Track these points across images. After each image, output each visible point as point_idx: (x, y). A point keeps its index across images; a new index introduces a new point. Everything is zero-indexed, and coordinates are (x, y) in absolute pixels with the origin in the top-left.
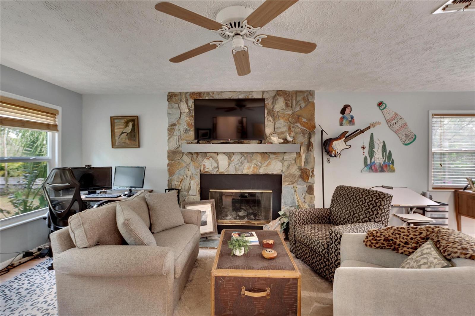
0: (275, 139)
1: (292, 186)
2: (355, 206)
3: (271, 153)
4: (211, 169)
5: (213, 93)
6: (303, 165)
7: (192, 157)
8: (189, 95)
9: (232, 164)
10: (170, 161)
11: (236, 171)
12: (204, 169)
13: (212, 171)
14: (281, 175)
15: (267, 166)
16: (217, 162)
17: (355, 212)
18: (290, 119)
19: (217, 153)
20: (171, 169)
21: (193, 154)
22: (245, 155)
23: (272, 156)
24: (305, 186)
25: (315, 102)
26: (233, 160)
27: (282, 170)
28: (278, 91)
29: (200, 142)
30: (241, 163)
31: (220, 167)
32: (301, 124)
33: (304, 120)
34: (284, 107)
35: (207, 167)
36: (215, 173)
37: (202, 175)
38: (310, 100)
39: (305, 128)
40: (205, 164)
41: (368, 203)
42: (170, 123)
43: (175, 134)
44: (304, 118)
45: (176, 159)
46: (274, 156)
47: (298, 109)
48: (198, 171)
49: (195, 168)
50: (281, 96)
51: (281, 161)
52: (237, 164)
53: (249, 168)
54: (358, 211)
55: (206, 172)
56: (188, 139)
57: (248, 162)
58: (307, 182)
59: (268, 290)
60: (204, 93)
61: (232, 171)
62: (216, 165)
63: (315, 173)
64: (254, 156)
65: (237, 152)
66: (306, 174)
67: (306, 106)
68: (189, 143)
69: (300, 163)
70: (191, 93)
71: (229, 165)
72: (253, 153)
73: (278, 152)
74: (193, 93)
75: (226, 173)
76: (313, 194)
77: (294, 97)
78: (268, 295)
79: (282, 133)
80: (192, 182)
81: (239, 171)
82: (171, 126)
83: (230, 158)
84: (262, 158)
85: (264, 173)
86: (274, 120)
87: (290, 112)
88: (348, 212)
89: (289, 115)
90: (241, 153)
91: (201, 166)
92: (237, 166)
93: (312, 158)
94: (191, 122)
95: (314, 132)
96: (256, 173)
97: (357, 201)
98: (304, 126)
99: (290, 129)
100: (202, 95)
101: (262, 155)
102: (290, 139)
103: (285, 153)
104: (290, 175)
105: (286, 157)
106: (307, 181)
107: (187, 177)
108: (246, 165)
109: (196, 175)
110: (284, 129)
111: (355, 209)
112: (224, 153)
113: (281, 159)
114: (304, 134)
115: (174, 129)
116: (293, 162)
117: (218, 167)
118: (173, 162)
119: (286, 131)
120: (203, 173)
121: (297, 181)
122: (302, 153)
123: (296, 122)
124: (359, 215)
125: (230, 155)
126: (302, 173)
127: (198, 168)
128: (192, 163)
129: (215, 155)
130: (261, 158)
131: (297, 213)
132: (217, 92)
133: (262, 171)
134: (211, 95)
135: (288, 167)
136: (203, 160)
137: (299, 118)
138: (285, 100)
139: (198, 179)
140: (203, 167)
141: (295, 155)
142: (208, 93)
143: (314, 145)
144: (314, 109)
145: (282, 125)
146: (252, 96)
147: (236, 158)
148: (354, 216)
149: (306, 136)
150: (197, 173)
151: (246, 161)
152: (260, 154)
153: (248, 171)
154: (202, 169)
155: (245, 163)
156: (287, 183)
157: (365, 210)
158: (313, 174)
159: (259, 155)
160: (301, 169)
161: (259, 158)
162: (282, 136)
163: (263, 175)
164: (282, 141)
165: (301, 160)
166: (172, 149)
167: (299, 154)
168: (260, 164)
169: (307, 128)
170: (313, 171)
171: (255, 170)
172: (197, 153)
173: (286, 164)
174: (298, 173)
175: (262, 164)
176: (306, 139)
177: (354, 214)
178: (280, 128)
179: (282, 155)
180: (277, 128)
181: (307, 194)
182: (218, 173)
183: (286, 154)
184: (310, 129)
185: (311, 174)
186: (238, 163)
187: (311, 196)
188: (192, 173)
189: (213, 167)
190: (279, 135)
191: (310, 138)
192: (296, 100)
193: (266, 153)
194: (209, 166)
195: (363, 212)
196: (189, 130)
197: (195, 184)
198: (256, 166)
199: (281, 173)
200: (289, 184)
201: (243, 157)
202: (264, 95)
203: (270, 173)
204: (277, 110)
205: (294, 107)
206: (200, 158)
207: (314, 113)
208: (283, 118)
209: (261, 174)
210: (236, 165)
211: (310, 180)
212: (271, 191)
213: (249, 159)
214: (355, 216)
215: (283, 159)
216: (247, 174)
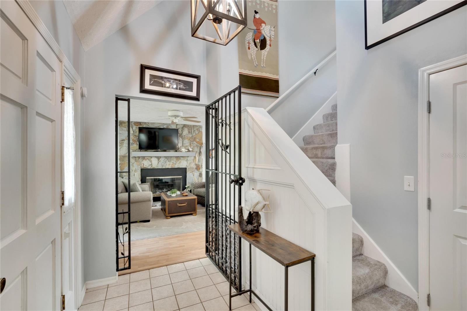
0: (183, 150)
1: (192, 173)
4: (148, 166)
5: (148, 123)
6: (197, 163)
7: (135, 159)
8: (134, 123)
9: (160, 163)
10: (121, 162)
11: (162, 167)
12: (143, 166)
13: (148, 167)
14: (186, 168)
15: (179, 163)
16: (151, 161)
18: (191, 139)
19: (151, 157)
20: (122, 166)
21: (136, 158)
22: (167, 158)
23: (181, 158)
24: (198, 173)
25: (203, 131)
26: (161, 160)
27: (187, 166)
28: (184, 125)
29: (141, 151)
30: (165, 162)
31: (153, 165)
32: (196, 142)
33: (198, 140)
34: (188, 133)
35: (145, 165)
36: (150, 168)
37: (142, 169)
38: (200, 130)
39: (198, 144)
40: (144, 163)
42: (121, 139)
43: (124, 145)
44: (198, 139)
45: (125, 160)
46: (183, 158)
47: (194, 134)
48: (140, 167)
49: (137, 165)
50: (186, 127)
51: (186, 161)
52: (162, 163)
53: (169, 165)
55: (144, 168)
56: (133, 149)
57: (169, 161)
58: (199, 171)
59: (186, 203)
60: (143, 122)
61: (160, 167)
62: (151, 164)
63: (203, 166)
64: (172, 158)
65: (163, 156)
66: (199, 167)
67: (198, 133)
68: (134, 151)
69: (196, 162)
70: (134, 122)
71: (158, 163)
74: (136, 122)
75: (156, 168)
76: (202, 177)
77: (193, 129)
78: (186, 205)
79: (187, 146)
80: (136, 174)
81: (164, 166)
82: (122, 141)
83: (159, 159)
84: (177, 159)
85: (177, 167)
86: (183, 139)
87: (191, 136)
89: (190, 137)
90: (165, 157)
91: (141, 164)
92: (163, 164)
93: (201, 159)
94: (135, 139)
95: (202, 146)
96: (173, 168)
98: (197, 143)
99: (190, 144)
100: (142, 124)
102: (191, 150)
103: (188, 157)
104: (191, 168)
105: (189, 159)
107: (132, 171)
108: (168, 163)
109: (138, 169)
110: (188, 144)
112: (155, 157)
114: (198, 147)
115: (123, 143)
116: (192, 161)
117: (151, 165)
118: (123, 162)
119: (189, 145)
120: (142, 168)
121: (194, 171)
122: (196, 156)
123: (193, 141)
125: (158, 158)
126: (197, 166)
127: (139, 165)
128: (135, 162)
129: (150, 158)
131: (195, 184)
132: (151, 123)
133: (176, 166)
134: (147, 124)
135: (190, 163)
136: (142, 161)
137: (195, 139)
138: (188, 129)
139: (139, 172)
140: (142, 165)
141: (193, 158)
142: (145, 123)
143: (202, 153)
145: (187, 142)
146: (171, 127)
147: (162, 160)
149: (199, 148)
150: (139, 168)
151: (167, 161)
153: (169, 166)
154: (142, 166)
158: (202, 167)
159: (174, 157)
160: (196, 165)
161: (175, 159)
162: (187, 148)
163: (177, 168)
164: (187, 151)
165: (196, 160)
166: (122, 155)
167: (195, 157)
169: (199, 144)
170: (202, 165)
171: (173, 166)
172: (139, 157)
173: (189, 162)
174: (195, 167)
175: (176, 163)
176: (199, 149)
178: (186, 144)
179: (187, 158)
180: (184, 144)
181: (199, 177)
182: (152, 168)
184: (200, 145)
185: (201, 167)
187: (201, 178)
188: (135, 169)
189: (149, 164)
190: (185, 147)
191: (200, 149)
192: (194, 130)
193: (179, 157)
194: (146, 164)
196: (134, 144)
197: (138, 174)
198: (173, 163)
199: (186, 167)
200: (190, 173)
202: (177, 126)
203: (181, 167)
204: (184, 134)
205: (192, 133)
206: (140, 160)
207: (202, 137)
208: (187, 139)
209: (176, 168)
211: (201, 170)
212: (181, 177)
213: (169, 160)
215: (187, 160)
216: (168, 168)
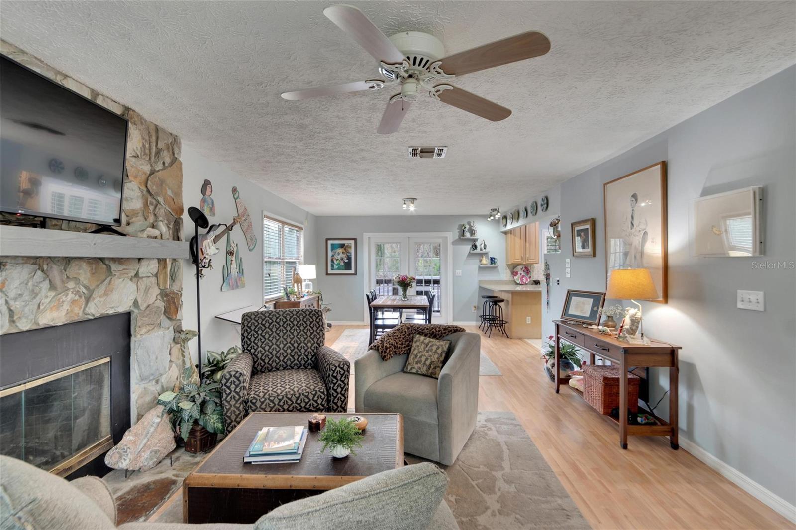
2: (295, 333)
3: (114, 260)
6: (168, 287)
11: (12, 321)
14: (130, 314)
15: (105, 294)
17: (300, 342)
18: (148, 183)
22: (46, 267)
23: (114, 267)
24: (171, 329)
25: (182, 161)
27: (134, 303)
28: (129, 109)
32: (166, 201)
33: (169, 192)
34: (139, 154)
38: (176, 155)
39: (170, 210)
41: (310, 325)
44: (169, 188)
46: (119, 268)
47: (159, 165)
50: (136, 124)
51: (133, 280)
52: (16, 298)
53: (58, 305)
54: (302, 339)
57: (52, 287)
58: (175, 320)
64: (73, 270)
65: (16, 257)
66: (174, 303)
67: (171, 164)
69: (164, 281)
72: (68, 260)
73: (128, 259)
77: (154, 139)
79: (136, 212)
81: (24, 320)
84: (93, 274)
85: (98, 315)
87: (147, 168)
88: (289, 344)
89: (145, 173)
90: (31, 259)
92: (17, 305)
95: (182, 221)
96: (76, 319)
97: (295, 327)
98: (169, 205)
101: (94, 266)
103: (140, 259)
104: (147, 309)
105: (143, 269)
106: (174, 317)
108: (48, 297)
110: (139, 204)
111: (298, 338)
113: (133, 273)
114: (169, 221)
116: (153, 280)
119: (141, 209)
123: (158, 194)
124: (305, 343)
126: (167, 302)
130: (88, 275)
133: (93, 310)
135: (146, 292)
137: (162, 186)
138: (142, 137)
141: (157, 265)
144: (182, 175)
145: (135, 194)
147: (12, 277)
148: (299, 348)
149: (172, 225)
151: (46, 285)
152: (89, 263)
153: (55, 315)
155: (44, 292)
156: (144, 330)
157: (311, 335)
159: (84, 265)
160: (164, 294)
161: (83, 273)
163: (96, 320)
165: (165, 276)
167: (163, 263)
168: (84, 291)
169: (172, 210)
170: (181, 296)
171: (76, 310)
173: (142, 285)
174: (161, 303)
175: (92, 292)
176: (171, 231)
177: (299, 345)
178: (132, 199)
179: (135, 266)
181: (173, 344)
183: (144, 263)
184: (176, 213)
185: (180, 302)
186: (21, 295)
190: (129, 216)
191: (177, 230)
192: (156, 145)
195: (309, 338)
198: (77, 297)
199: (132, 309)
200: (149, 331)
201: (39, 273)
203: (111, 312)
205: (153, 159)
207: (181, 183)
208: (136, 177)
210: (12, 303)
211: (178, 315)
212: (108, 360)
213: (57, 278)
214: (301, 347)
215: (137, 275)
216: (52, 324)
